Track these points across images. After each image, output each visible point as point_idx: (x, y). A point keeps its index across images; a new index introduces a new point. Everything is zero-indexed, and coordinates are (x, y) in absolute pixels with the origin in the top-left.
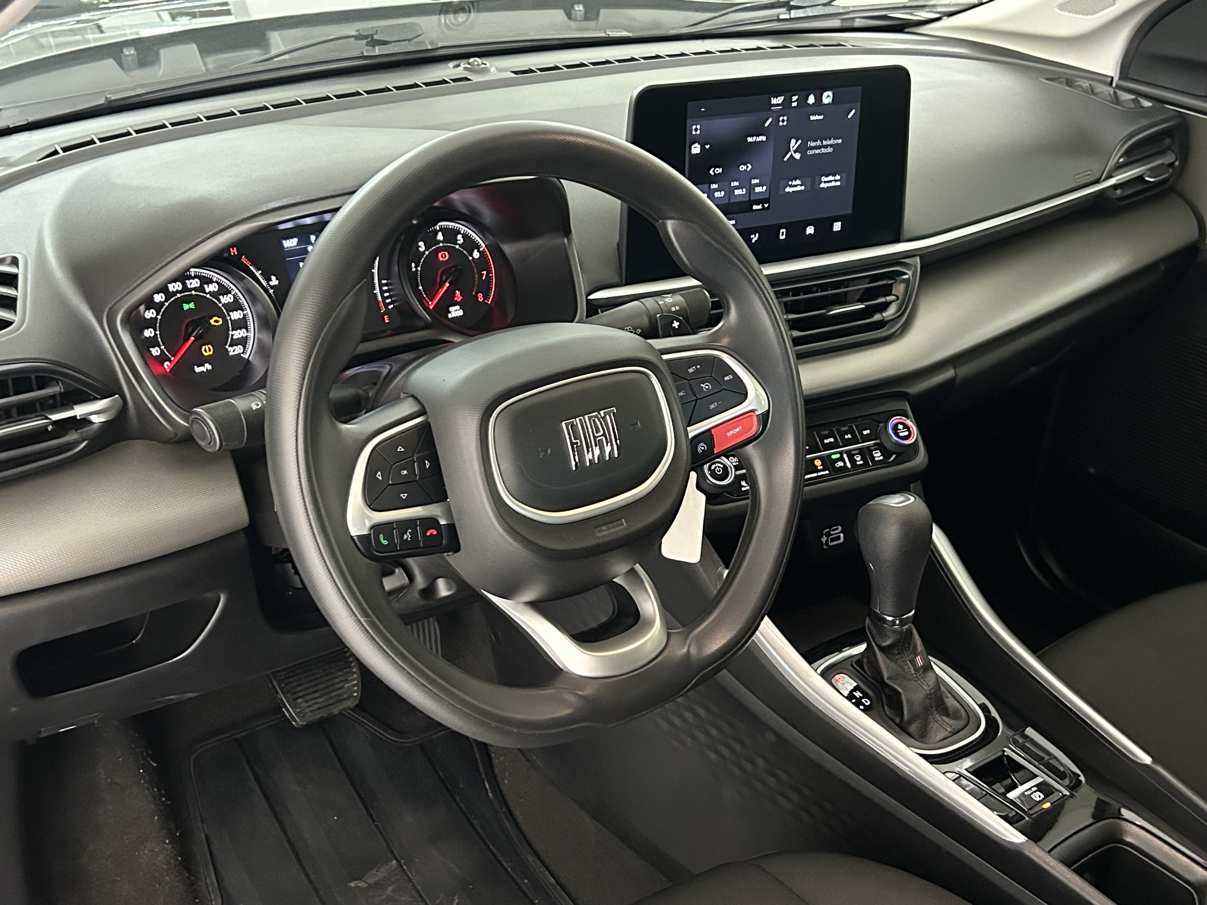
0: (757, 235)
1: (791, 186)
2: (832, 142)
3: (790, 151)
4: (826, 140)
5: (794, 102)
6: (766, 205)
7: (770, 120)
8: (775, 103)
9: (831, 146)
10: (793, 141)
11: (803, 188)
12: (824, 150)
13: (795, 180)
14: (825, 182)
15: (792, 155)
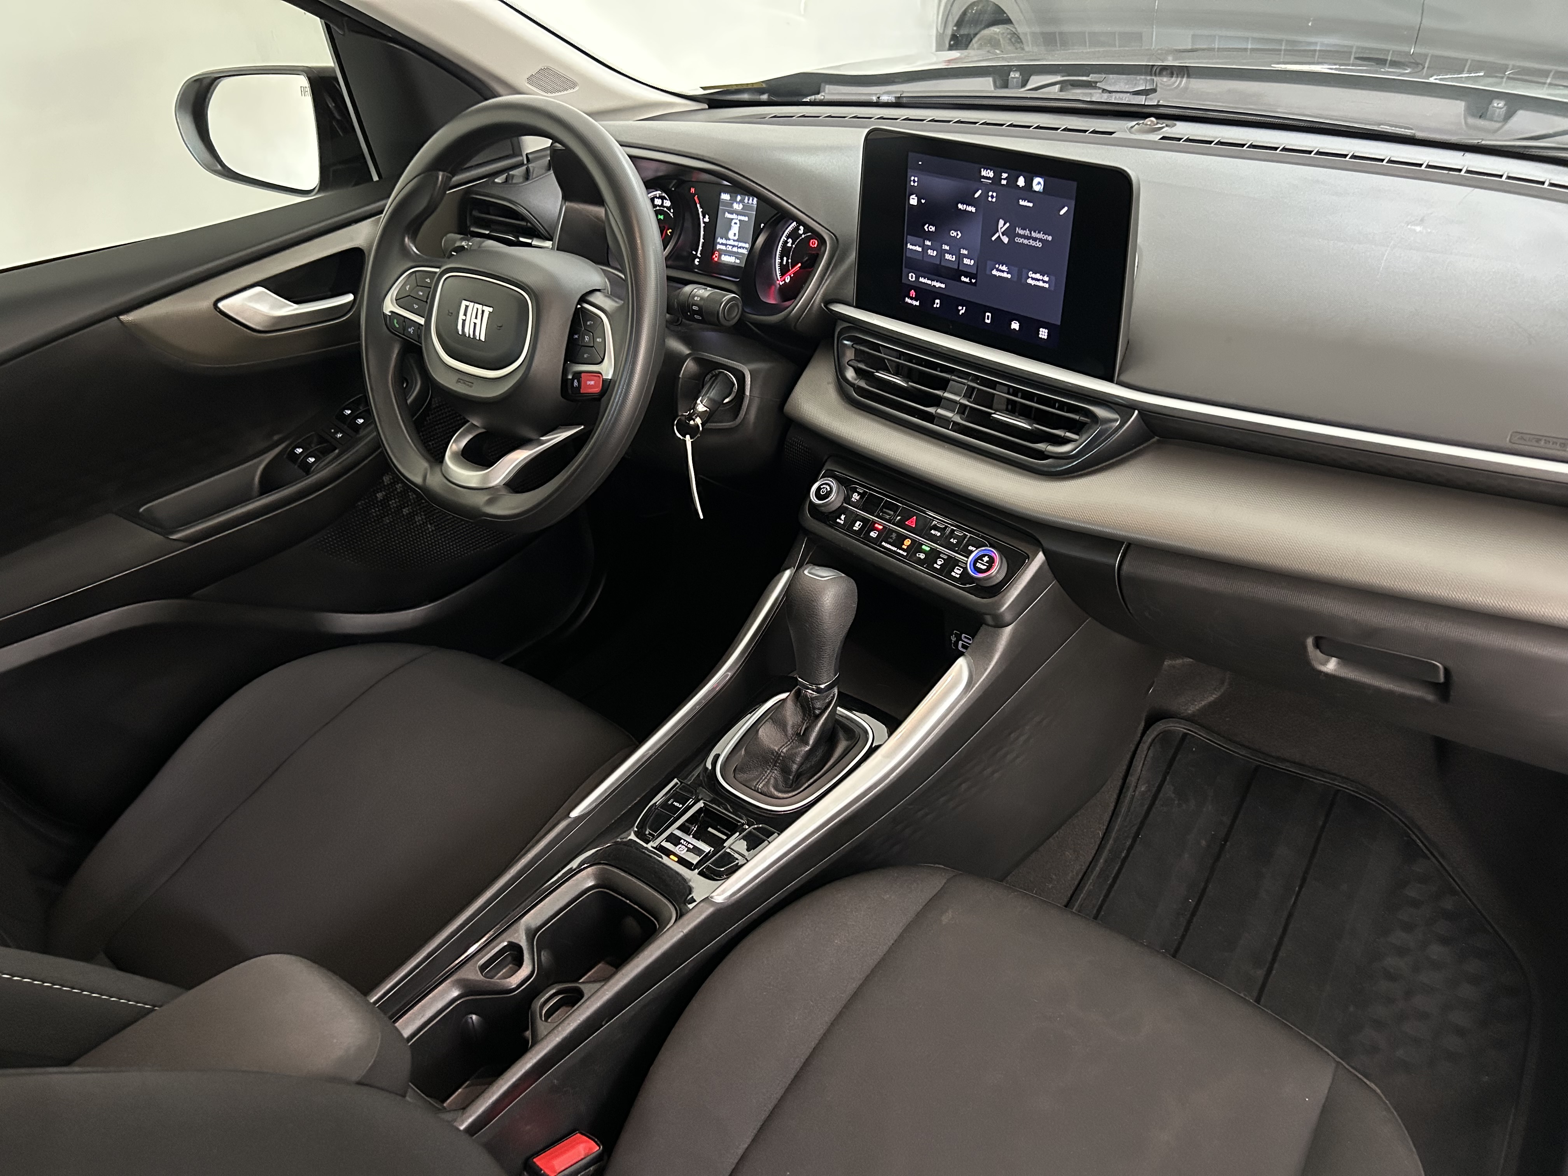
0: (964, 308)
1: (998, 270)
2: (1040, 236)
3: (998, 231)
4: (1035, 232)
5: (1004, 179)
6: (973, 281)
7: (980, 192)
8: (985, 175)
9: (1041, 240)
10: (1001, 222)
11: (1009, 276)
12: (1032, 243)
13: (1002, 266)
14: (1033, 279)
15: (999, 236)
